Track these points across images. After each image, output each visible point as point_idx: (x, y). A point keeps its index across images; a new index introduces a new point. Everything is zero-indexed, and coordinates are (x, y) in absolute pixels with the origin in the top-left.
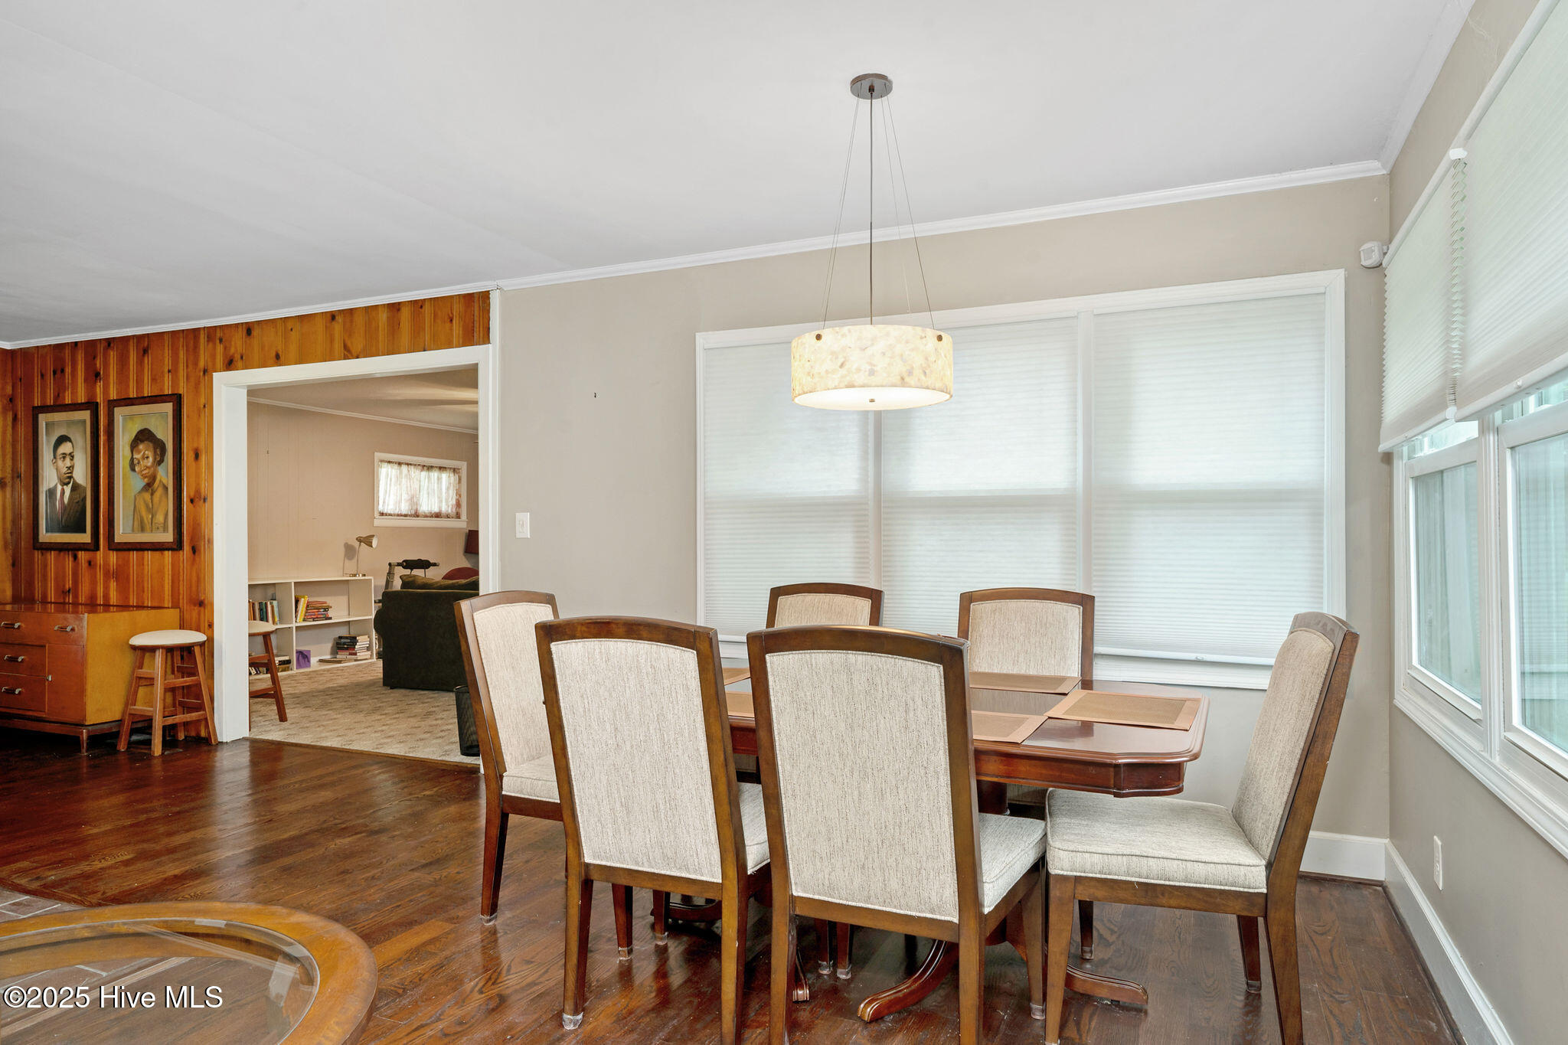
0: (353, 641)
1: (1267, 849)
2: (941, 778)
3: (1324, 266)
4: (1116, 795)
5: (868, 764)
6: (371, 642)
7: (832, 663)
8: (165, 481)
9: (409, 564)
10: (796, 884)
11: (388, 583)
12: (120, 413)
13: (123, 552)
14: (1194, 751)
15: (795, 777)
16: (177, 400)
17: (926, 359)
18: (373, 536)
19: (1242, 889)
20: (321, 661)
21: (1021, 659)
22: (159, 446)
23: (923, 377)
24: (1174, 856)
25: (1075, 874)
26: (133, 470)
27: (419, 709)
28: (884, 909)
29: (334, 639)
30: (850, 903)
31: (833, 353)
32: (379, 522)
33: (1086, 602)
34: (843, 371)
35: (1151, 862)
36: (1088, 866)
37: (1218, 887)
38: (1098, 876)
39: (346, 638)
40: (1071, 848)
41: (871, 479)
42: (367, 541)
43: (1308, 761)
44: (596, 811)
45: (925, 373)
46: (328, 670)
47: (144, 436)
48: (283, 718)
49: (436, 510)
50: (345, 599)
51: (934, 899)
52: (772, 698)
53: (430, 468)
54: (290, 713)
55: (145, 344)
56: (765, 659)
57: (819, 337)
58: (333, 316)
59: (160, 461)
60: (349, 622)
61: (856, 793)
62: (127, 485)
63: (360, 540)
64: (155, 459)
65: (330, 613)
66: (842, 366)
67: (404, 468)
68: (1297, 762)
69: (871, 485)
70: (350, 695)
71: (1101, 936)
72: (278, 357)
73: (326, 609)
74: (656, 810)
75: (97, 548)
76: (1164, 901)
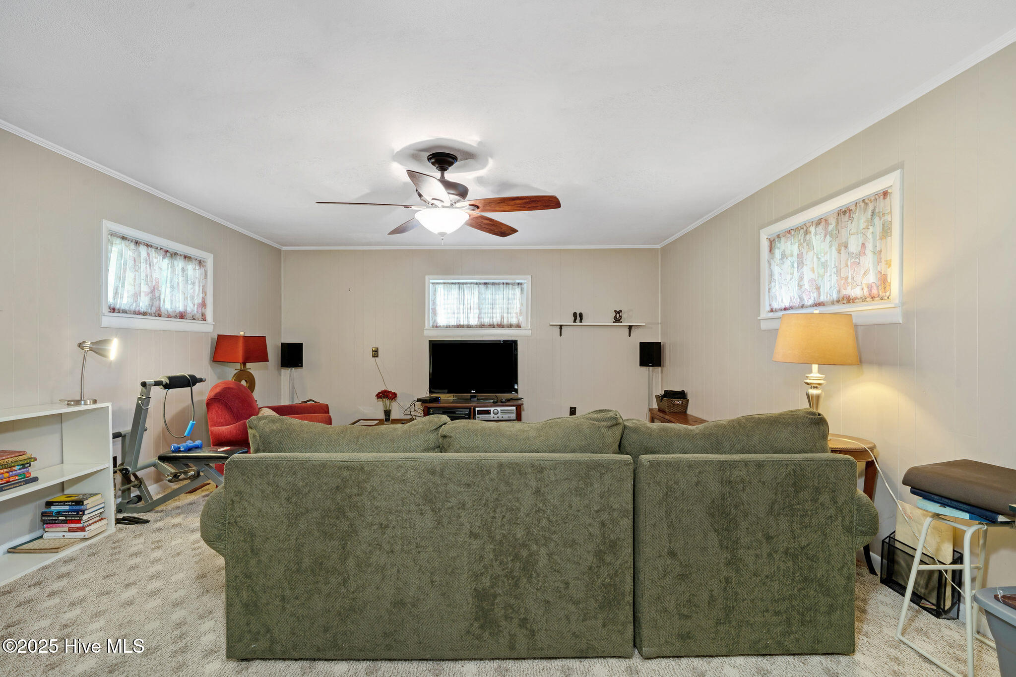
53: (174, 255)
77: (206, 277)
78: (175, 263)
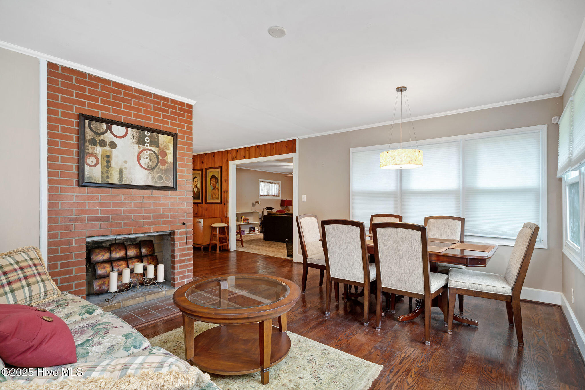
0: (254, 228)
1: (512, 285)
2: (420, 259)
3: (540, 124)
4: (467, 266)
5: (402, 255)
6: (258, 228)
7: (393, 231)
8: (218, 187)
9: (268, 209)
10: (383, 284)
11: (263, 213)
12: (208, 171)
13: (209, 205)
14: (489, 256)
15: (383, 258)
16: (221, 168)
17: (416, 157)
18: (259, 201)
19: (504, 294)
20: (246, 233)
21: (443, 235)
22: (217, 179)
23: (415, 161)
24: (484, 284)
25: (456, 287)
26: (211, 185)
27: (274, 246)
28: (405, 291)
29: (250, 228)
30: (397, 289)
31: (391, 156)
32: (260, 197)
33: (462, 220)
34: (394, 161)
35: (478, 285)
36: (460, 286)
37: (497, 293)
38: (463, 288)
39: (252, 227)
40: (455, 281)
41: (399, 186)
42: (257, 202)
43: (524, 261)
44: (334, 264)
45: (416, 161)
46: (249, 235)
47: (213, 177)
48: (243, 246)
49: (273, 194)
50: (252, 217)
51: (418, 289)
52: (378, 239)
53: (272, 183)
54: (244, 245)
55: (213, 155)
56: (376, 230)
57: (388, 152)
58: (257, 147)
59: (217, 182)
60: (253, 223)
61: (399, 262)
62: (209, 188)
63: (256, 202)
64: (216, 182)
65: (249, 221)
66: (394, 159)
67: (266, 183)
68: (521, 261)
69: (399, 188)
70: (256, 242)
71: (466, 311)
72: (244, 157)
73: (248, 220)
74: (349, 265)
75: (203, 203)
76: (482, 296)
77: (279, 187)
78: (272, 185)
